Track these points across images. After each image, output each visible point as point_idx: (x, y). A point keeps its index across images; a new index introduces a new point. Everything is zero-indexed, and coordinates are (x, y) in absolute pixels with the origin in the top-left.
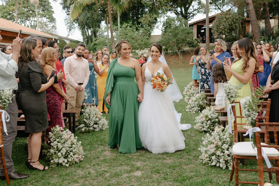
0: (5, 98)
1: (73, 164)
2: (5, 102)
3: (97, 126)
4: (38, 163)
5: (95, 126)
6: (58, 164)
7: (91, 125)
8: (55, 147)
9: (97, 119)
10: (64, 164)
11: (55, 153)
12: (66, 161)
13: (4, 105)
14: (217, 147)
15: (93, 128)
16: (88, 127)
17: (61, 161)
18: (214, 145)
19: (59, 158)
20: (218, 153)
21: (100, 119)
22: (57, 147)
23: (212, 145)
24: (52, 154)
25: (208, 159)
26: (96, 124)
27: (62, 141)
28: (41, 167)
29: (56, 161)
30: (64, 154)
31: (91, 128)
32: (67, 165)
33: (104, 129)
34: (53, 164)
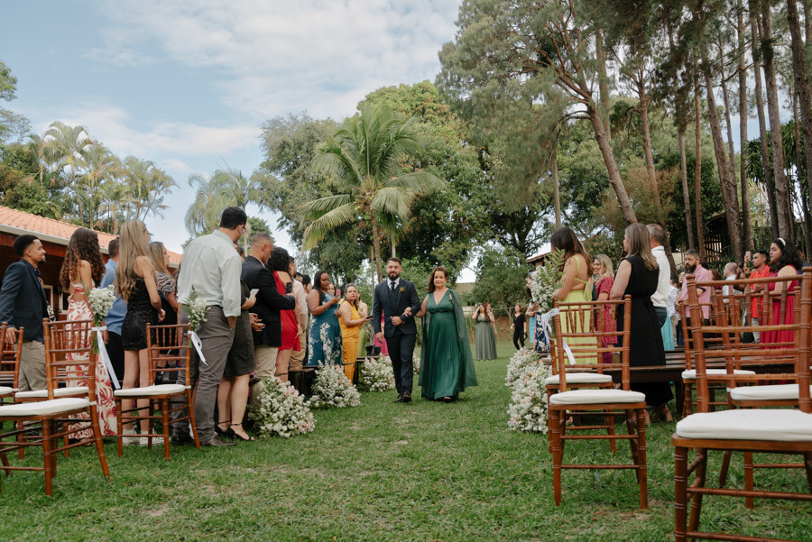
0: (197, 313)
1: (296, 434)
2: (195, 318)
3: (341, 398)
5: (337, 398)
6: (274, 434)
7: (331, 396)
8: (268, 404)
9: (342, 387)
10: (282, 434)
11: (268, 415)
12: (285, 428)
13: (194, 323)
14: (535, 401)
15: (335, 402)
16: (324, 400)
17: (277, 427)
18: (530, 398)
19: (274, 423)
20: (536, 409)
21: (346, 388)
22: (271, 406)
23: (526, 398)
24: (263, 417)
25: (520, 422)
26: (337, 395)
27: (280, 397)
28: (245, 436)
29: (269, 426)
30: (282, 416)
31: (331, 402)
32: (288, 435)
33: (353, 405)
34: (265, 433)
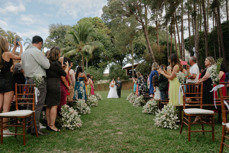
0: (38, 80)
1: (75, 128)
2: (38, 82)
3: (85, 111)
4: (54, 126)
5: (83, 111)
6: (67, 128)
7: (82, 110)
8: (65, 117)
9: (85, 107)
10: (70, 128)
11: (65, 121)
12: (72, 126)
13: (37, 84)
14: (167, 117)
15: (83, 112)
16: (79, 111)
17: (68, 126)
18: (165, 115)
19: (67, 124)
20: (168, 120)
21: (86, 107)
22: (66, 117)
23: (164, 115)
24: (63, 121)
25: (161, 124)
26: (84, 110)
27: (69, 113)
28: (56, 129)
29: (66, 126)
30: (70, 121)
31: (81, 112)
32: (73, 129)
33: (89, 113)
34: (64, 128)
